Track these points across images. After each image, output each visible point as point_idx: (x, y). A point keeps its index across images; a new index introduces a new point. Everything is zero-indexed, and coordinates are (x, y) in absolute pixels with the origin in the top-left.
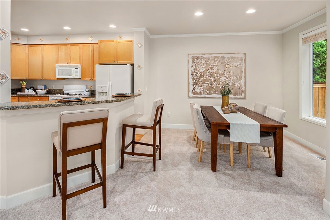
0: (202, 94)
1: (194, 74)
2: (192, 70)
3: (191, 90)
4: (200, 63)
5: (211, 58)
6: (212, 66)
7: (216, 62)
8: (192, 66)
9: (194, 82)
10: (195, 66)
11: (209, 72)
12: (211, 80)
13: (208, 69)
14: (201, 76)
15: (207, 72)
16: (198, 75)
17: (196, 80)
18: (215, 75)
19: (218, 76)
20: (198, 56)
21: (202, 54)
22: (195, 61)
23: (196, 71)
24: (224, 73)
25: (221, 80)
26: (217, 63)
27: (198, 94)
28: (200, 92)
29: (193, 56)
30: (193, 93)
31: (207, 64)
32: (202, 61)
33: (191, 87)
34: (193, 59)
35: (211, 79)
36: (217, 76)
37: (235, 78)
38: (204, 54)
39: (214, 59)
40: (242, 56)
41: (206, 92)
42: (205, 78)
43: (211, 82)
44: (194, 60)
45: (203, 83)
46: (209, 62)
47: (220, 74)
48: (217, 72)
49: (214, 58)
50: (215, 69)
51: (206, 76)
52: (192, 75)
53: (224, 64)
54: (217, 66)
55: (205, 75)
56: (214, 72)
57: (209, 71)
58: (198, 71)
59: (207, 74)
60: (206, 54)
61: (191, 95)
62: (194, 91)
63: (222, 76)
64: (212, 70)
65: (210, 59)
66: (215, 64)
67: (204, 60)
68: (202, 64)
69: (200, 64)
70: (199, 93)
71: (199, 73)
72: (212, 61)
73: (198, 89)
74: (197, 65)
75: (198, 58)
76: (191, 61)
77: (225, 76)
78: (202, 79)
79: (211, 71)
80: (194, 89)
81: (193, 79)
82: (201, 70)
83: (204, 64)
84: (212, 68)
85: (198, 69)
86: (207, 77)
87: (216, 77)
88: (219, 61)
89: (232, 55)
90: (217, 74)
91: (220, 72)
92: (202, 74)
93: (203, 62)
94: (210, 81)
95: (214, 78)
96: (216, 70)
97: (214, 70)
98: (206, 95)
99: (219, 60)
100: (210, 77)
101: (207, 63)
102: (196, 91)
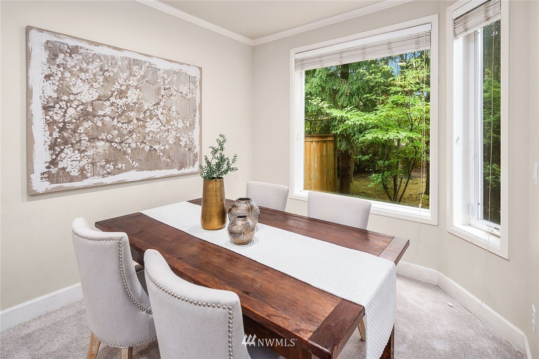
0: (89, 175)
1: (57, 106)
2: (43, 90)
3: (40, 164)
4: (81, 70)
5: (119, 63)
6: (123, 88)
7: (135, 76)
8: (47, 77)
9: (56, 134)
10: (60, 79)
11: (112, 105)
12: (118, 129)
13: (110, 93)
14: (85, 115)
15: (108, 103)
16: (71, 112)
17: (62, 130)
18: (132, 114)
19: (141, 117)
20: (72, 43)
21: (91, 43)
22: (58, 61)
23: (65, 98)
24: (157, 110)
25: (147, 130)
26: (138, 80)
27: (72, 179)
28: (82, 170)
29: (53, 38)
30: (49, 177)
31: (106, 79)
32: (90, 67)
33: (42, 156)
34: (53, 51)
35: (120, 125)
36: (137, 119)
37: (181, 125)
38: (97, 44)
39: (129, 67)
40: (193, 72)
41: (103, 167)
42: (100, 124)
43: (121, 135)
44: (56, 56)
45: (93, 139)
46: (112, 74)
47: (145, 112)
48: (136, 106)
49: (130, 65)
50: (132, 96)
51: (104, 116)
52: (46, 108)
53: (155, 87)
54: (136, 88)
55: (100, 113)
56: (127, 106)
57: (112, 99)
58: (72, 98)
59: (108, 111)
60: (103, 45)
61: (41, 186)
62: (54, 170)
63: (151, 119)
64: (124, 100)
65: (116, 63)
66: (133, 82)
67: (97, 63)
68: (89, 75)
69: (82, 75)
70: (75, 173)
71: (76, 103)
72: (122, 70)
73: (70, 160)
74: (67, 74)
75: (74, 51)
76: (40, 56)
77: (158, 119)
78: (87, 125)
79: (121, 102)
80: (54, 163)
81: (51, 124)
82: (87, 94)
83: (95, 75)
84: (122, 94)
85: (75, 90)
86: (107, 119)
87: (135, 121)
88: (143, 77)
89: (176, 67)
90: (139, 112)
91: (146, 107)
92: (90, 109)
93: (94, 67)
94: (116, 132)
95: (129, 122)
96: (135, 100)
97: (129, 100)
98: (103, 176)
99: (142, 73)
100: (115, 120)
101: (106, 74)
102: (64, 169)
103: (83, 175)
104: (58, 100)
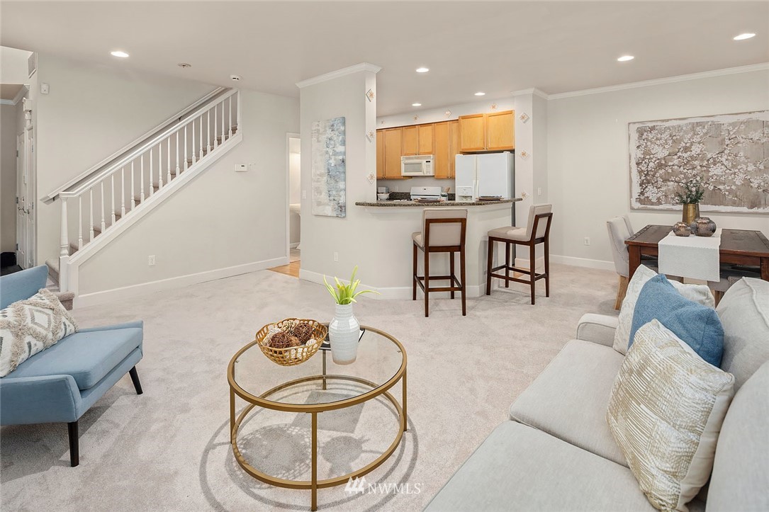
0: (663, 202)
1: (644, 162)
2: (636, 154)
3: (635, 195)
4: (657, 139)
5: (684, 128)
6: (688, 145)
7: (698, 134)
8: (638, 147)
9: (643, 178)
10: (645, 147)
11: (679, 158)
12: (685, 174)
13: (677, 150)
14: (660, 166)
15: (676, 157)
16: (651, 164)
17: (646, 175)
18: (696, 163)
19: (704, 164)
20: (651, 125)
21: (663, 121)
22: (644, 137)
23: (648, 157)
24: (721, 157)
25: (710, 174)
26: (701, 137)
27: (653, 204)
28: (659, 199)
29: (641, 125)
30: (639, 200)
31: (674, 141)
32: (663, 136)
33: (637, 189)
34: (641, 132)
35: (685, 171)
36: (700, 166)
37: (751, 168)
38: (668, 120)
39: (693, 129)
41: (673, 199)
42: (670, 171)
43: (686, 177)
44: (643, 134)
45: (665, 180)
46: (678, 137)
47: (708, 160)
48: (701, 156)
49: (693, 127)
50: (696, 150)
51: (673, 165)
52: (638, 164)
53: (719, 139)
54: (699, 143)
55: (670, 164)
56: (691, 157)
57: (679, 154)
58: (652, 156)
59: (676, 162)
60: (671, 120)
61: (637, 205)
62: (642, 197)
63: (715, 165)
64: (689, 153)
65: (682, 129)
66: (697, 139)
67: (667, 133)
68: (662, 141)
69: (658, 142)
70: (654, 200)
71: (654, 159)
72: (686, 132)
73: (651, 192)
74: (649, 143)
75: (653, 128)
76: (635, 136)
77: (723, 164)
78: (661, 172)
79: (686, 155)
80: (642, 193)
81: (640, 172)
82: (661, 153)
83: (666, 140)
84: (687, 149)
85: (653, 152)
86: (676, 167)
87: (699, 167)
88: (706, 133)
90: (702, 160)
91: (709, 156)
92: (663, 162)
93: (666, 136)
94: (683, 176)
95: (693, 169)
96: (699, 152)
97: (693, 153)
98: (673, 205)
99: (705, 131)
100: (682, 168)
101: (674, 138)
102: (648, 197)
103: (659, 203)
104: (644, 158)
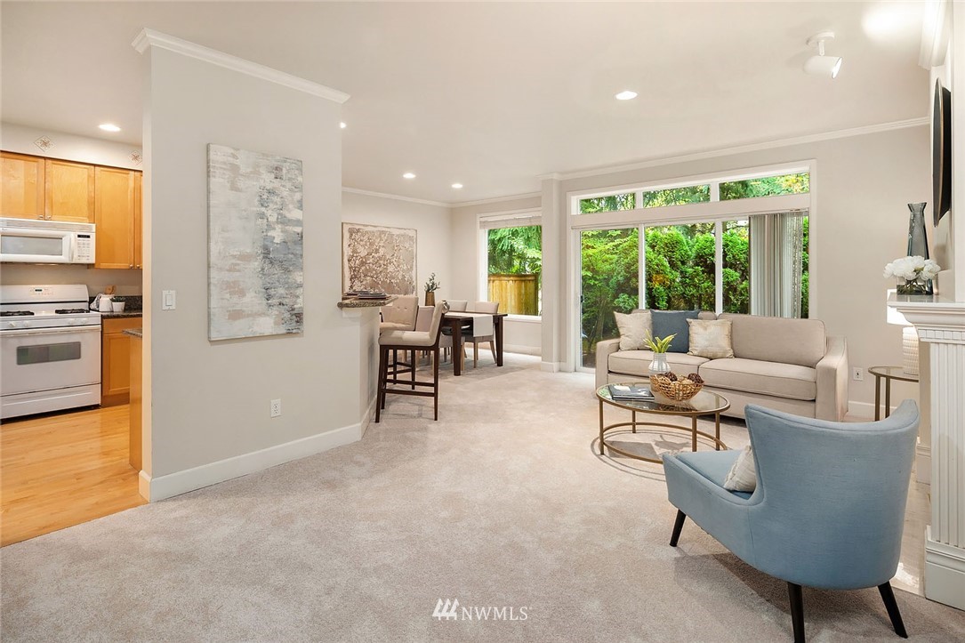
1: (353, 259)
2: (348, 252)
3: (347, 289)
4: (361, 240)
5: (376, 234)
6: (378, 247)
7: (382, 240)
8: (349, 245)
9: (352, 273)
10: (354, 246)
11: (373, 257)
12: (376, 270)
13: (372, 251)
14: (363, 263)
15: (371, 256)
16: (357, 262)
17: (354, 271)
18: (381, 262)
20: (357, 227)
21: (364, 225)
22: (353, 237)
23: (355, 255)
24: (393, 259)
25: (388, 271)
26: (384, 242)
29: (351, 227)
31: (370, 244)
33: (347, 284)
34: (351, 232)
35: (376, 268)
36: (384, 264)
37: (405, 268)
38: (367, 226)
39: (380, 236)
40: (412, 233)
42: (368, 268)
43: (376, 273)
44: (352, 235)
45: (366, 276)
46: (373, 241)
47: (387, 260)
48: (383, 257)
49: (380, 234)
51: (370, 263)
52: (349, 261)
53: (392, 245)
54: (383, 247)
55: (368, 262)
56: (379, 257)
57: (373, 254)
58: (358, 254)
59: (371, 261)
60: (369, 226)
63: (390, 264)
64: (378, 254)
66: (382, 244)
67: (367, 236)
68: (364, 243)
69: (361, 243)
71: (359, 257)
72: (377, 238)
73: (357, 286)
74: (356, 243)
75: (358, 231)
76: (347, 235)
77: (394, 264)
78: (363, 268)
79: (376, 256)
80: (351, 287)
81: (350, 268)
82: (363, 252)
83: (366, 242)
84: (377, 251)
85: (359, 251)
86: (371, 265)
87: (383, 266)
88: (386, 240)
89: (402, 232)
90: (384, 260)
91: (388, 257)
92: (364, 260)
93: (365, 238)
95: (380, 266)
96: (383, 254)
97: (380, 254)
99: (385, 238)
100: (374, 265)
101: (371, 241)
104: (353, 256)
